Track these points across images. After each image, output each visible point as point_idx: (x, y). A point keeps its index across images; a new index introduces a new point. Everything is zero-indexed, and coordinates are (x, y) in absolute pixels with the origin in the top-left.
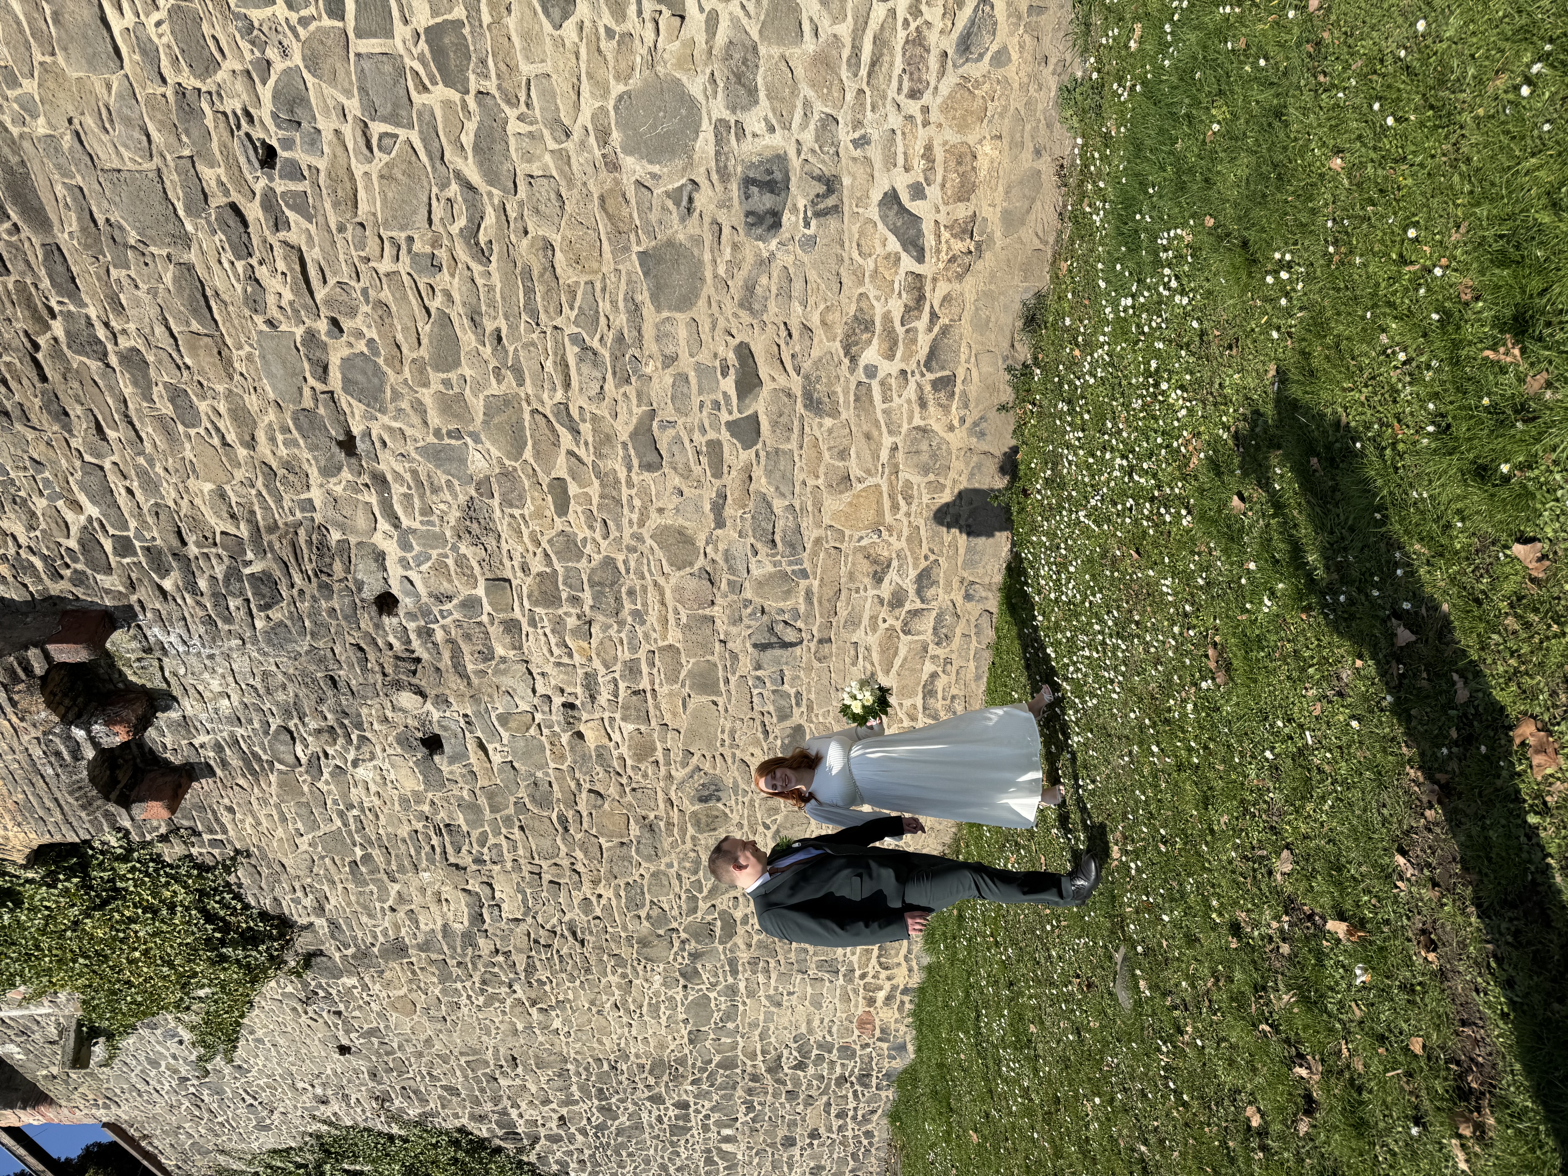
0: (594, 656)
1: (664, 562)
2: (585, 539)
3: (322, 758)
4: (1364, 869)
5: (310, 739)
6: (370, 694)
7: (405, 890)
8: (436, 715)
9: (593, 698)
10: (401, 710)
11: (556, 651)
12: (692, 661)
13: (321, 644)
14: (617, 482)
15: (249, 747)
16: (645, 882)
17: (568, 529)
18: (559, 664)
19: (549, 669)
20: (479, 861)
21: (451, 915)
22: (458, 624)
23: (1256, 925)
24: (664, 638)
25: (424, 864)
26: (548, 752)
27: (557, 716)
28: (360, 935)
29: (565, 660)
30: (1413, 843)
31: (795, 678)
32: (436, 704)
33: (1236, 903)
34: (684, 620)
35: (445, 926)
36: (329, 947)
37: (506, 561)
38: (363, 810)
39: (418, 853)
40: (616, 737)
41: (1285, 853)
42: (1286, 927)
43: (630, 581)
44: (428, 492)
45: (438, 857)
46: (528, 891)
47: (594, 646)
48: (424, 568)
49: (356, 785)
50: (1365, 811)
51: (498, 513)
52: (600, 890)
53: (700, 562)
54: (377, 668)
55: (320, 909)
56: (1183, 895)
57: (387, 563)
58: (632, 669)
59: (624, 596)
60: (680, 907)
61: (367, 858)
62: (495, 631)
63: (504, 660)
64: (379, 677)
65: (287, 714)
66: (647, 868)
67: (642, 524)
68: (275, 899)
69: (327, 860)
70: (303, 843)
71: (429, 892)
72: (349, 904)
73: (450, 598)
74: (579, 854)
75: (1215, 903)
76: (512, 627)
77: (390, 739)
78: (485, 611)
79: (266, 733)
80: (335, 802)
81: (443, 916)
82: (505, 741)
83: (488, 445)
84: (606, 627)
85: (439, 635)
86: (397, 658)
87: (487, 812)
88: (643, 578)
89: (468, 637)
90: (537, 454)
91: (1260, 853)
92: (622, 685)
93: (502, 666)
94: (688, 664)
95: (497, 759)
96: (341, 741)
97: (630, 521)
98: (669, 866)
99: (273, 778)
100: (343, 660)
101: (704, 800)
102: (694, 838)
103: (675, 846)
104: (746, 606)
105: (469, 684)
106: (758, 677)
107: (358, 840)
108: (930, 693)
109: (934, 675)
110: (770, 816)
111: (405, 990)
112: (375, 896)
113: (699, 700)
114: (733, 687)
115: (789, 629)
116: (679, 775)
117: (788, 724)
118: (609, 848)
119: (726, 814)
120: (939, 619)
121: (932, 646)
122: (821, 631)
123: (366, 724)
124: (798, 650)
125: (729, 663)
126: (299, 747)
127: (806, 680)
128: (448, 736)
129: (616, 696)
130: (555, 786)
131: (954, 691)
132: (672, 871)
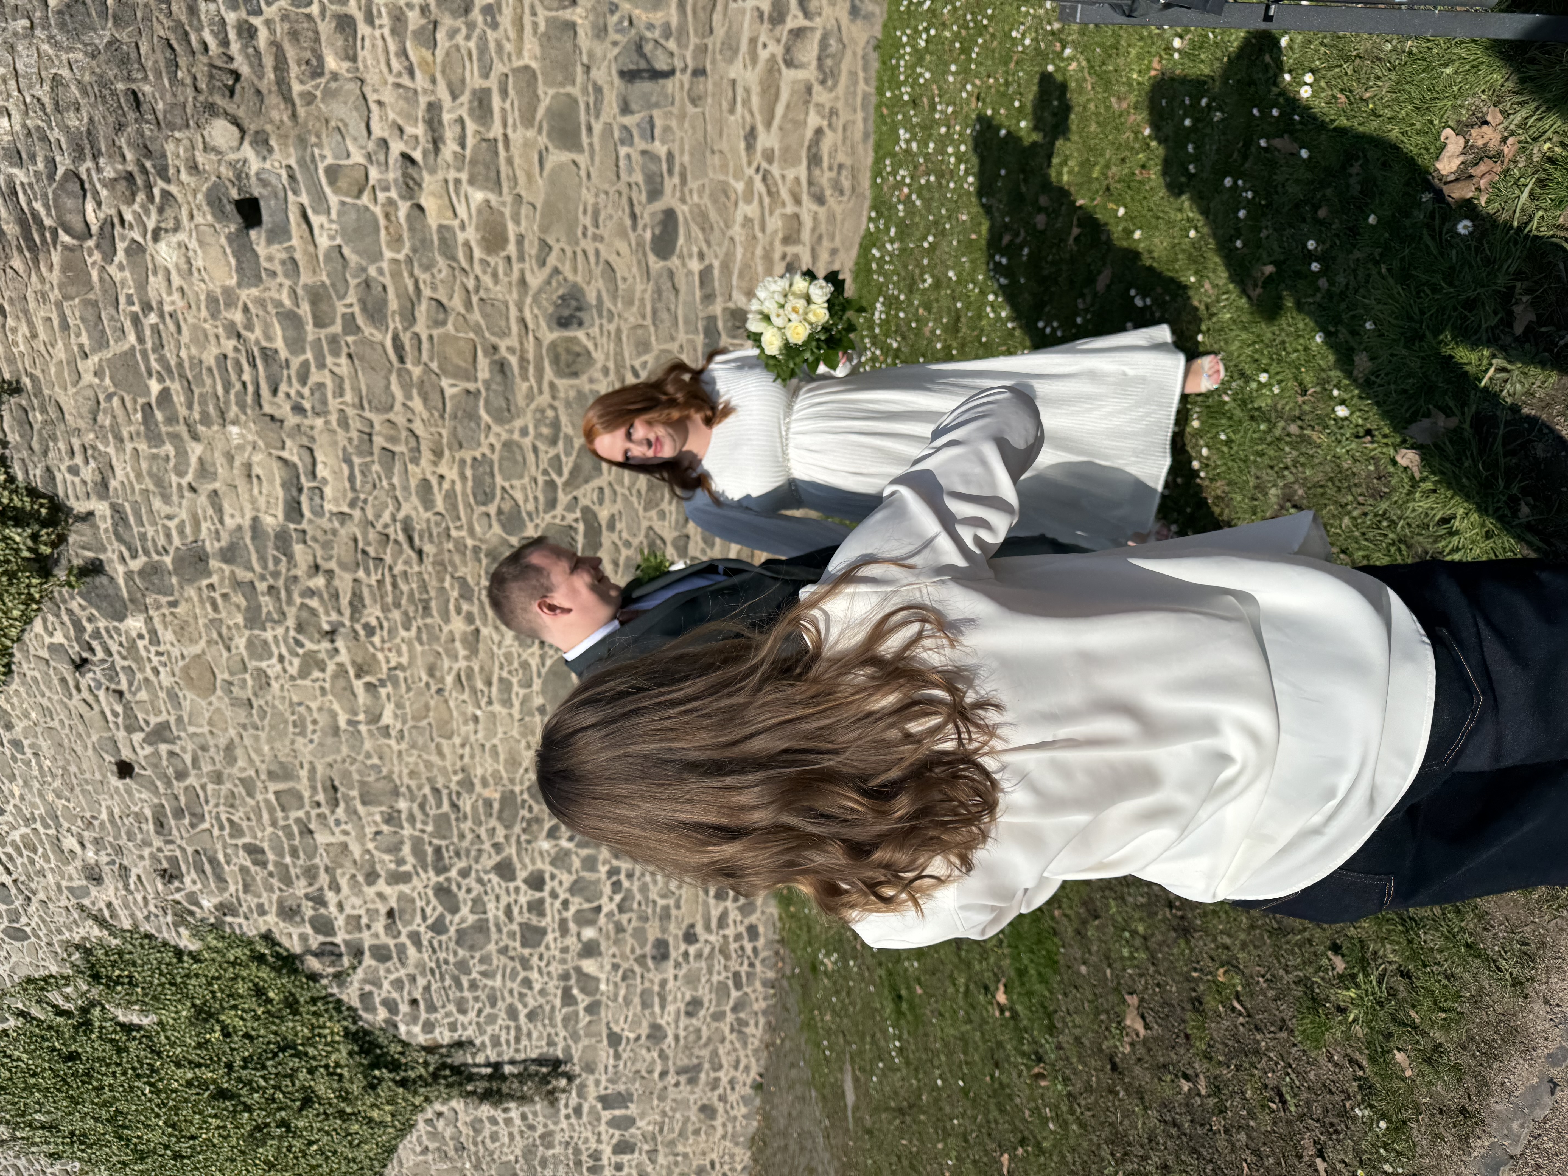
0: (439, 76)
3: (118, 227)
5: (104, 193)
6: (179, 121)
7: (208, 458)
8: (255, 165)
9: (436, 145)
10: (214, 149)
11: (395, 65)
12: (551, 92)
13: (123, 36)
15: (29, 203)
16: (495, 457)
18: (398, 86)
19: (388, 96)
20: (298, 409)
21: (262, 502)
22: (284, 14)
24: (520, 53)
25: (234, 410)
26: (383, 233)
27: (394, 175)
28: (150, 534)
29: (406, 81)
31: (667, 129)
32: (254, 143)
35: (255, 519)
36: (111, 555)
38: (162, 316)
39: (227, 391)
40: (463, 211)
45: (249, 399)
46: (357, 460)
47: (439, 60)
49: (155, 273)
52: (443, 469)
54: (188, 81)
55: (102, 488)
58: (482, 101)
61: (165, 396)
62: (325, 28)
63: (335, 77)
64: (190, 92)
65: (79, 154)
66: (498, 434)
68: (48, 469)
69: (116, 401)
70: (87, 367)
71: (237, 463)
72: (139, 476)
74: (417, 403)
76: (346, 25)
77: (200, 196)
79: (51, 177)
80: (129, 297)
81: (253, 501)
82: (334, 215)
84: (453, 33)
85: (263, 35)
86: (212, 66)
87: (309, 327)
89: (294, 35)
92: (470, 129)
93: (333, 85)
94: (546, 95)
95: (323, 242)
96: (141, 197)
98: (524, 432)
99: (56, 257)
100: (149, 64)
101: (563, 323)
102: (552, 385)
103: (530, 397)
104: (612, 12)
105: (294, 116)
106: (625, 128)
107: (155, 366)
108: (814, 160)
109: (819, 132)
110: (639, 354)
111: (203, 643)
112: (172, 463)
113: (558, 157)
114: (596, 140)
115: (659, 51)
116: (535, 280)
117: (659, 206)
118: (453, 397)
119: (589, 353)
120: (824, 44)
121: (817, 88)
122: (695, 58)
123: (171, 171)
124: (670, 85)
125: (591, 101)
126: (90, 206)
127: (678, 134)
128: (267, 199)
129: (463, 145)
130: (391, 290)
131: (841, 157)
132: (527, 442)
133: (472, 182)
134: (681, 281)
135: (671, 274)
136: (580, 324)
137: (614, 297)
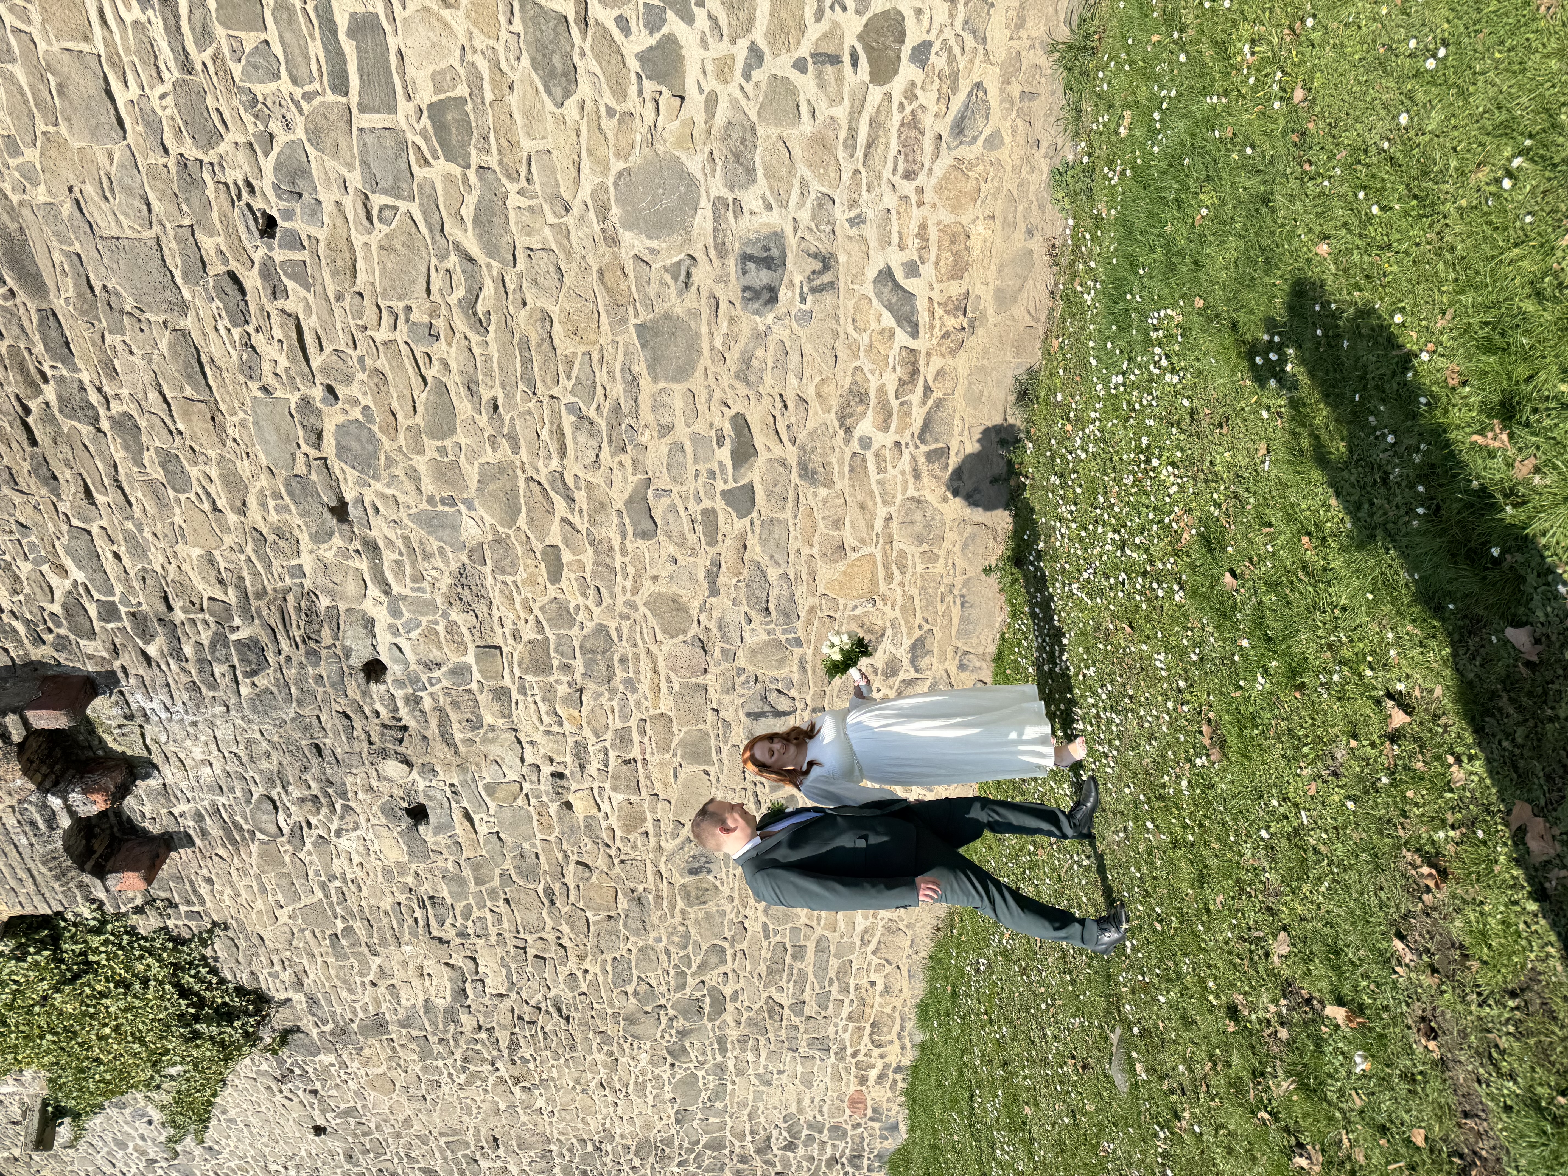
0: (584, 725)
1: (657, 630)
2: (578, 607)
3: (305, 828)
4: (1362, 952)
5: (293, 808)
6: (355, 763)
7: (386, 964)
8: (422, 784)
9: (582, 767)
10: (387, 779)
11: (546, 719)
12: (684, 729)
13: (306, 712)
14: (611, 549)
15: (230, 815)
16: (633, 957)
17: (560, 596)
18: (548, 733)
19: (538, 737)
20: (462, 935)
21: (433, 991)
22: (447, 691)
23: (1254, 1008)
24: (656, 706)
25: (407, 937)
26: (535, 823)
27: (546, 785)
28: (339, 1011)
29: (555, 728)
30: (1411, 927)
32: (422, 773)
33: (1233, 985)
34: (676, 688)
35: (427, 1001)
36: (307, 1023)
37: (497, 628)
38: (345, 881)
39: (401, 926)
40: (606, 807)
41: (1282, 935)
42: (1284, 1010)
43: (622, 648)
44: (420, 559)
45: (421, 930)
46: (513, 966)
47: (584, 714)
48: (414, 635)
49: (339, 855)
50: (1362, 893)
51: (490, 580)
52: (587, 965)
53: (694, 630)
54: (363, 737)
55: (299, 984)
56: (1179, 976)
57: (377, 630)
58: (623, 737)
59: (616, 664)
60: (668, 983)
61: (348, 931)
62: (483, 699)
63: (492, 728)
64: (365, 745)
65: (271, 782)
66: (635, 942)
67: (635, 591)
68: (252, 973)
69: (307, 933)
70: (283, 915)
71: (411, 966)
72: (329, 978)
73: (439, 665)
74: (565, 928)
75: (1211, 984)
76: (501, 694)
77: (375, 808)
78: (474, 679)
79: (249, 802)
80: (317, 873)
81: (425, 991)
82: (492, 812)
83: (482, 512)
84: (597, 696)
85: (427, 704)
86: (384, 726)
87: (472, 884)
88: (636, 646)
89: (456, 705)
90: (531, 521)
91: (1256, 934)
92: (612, 754)
93: (490, 735)
94: (680, 733)
95: (483, 829)
96: (324, 810)
97: (624, 588)
98: (658, 940)
99: (254, 849)
100: (329, 728)
101: (694, 871)
102: (683, 911)
103: (663, 919)
104: (739, 675)
105: (456, 753)
107: (340, 912)
111: (384, 1067)
112: (356, 970)
113: (691, 769)
114: (724, 758)
115: (782, 698)
116: (669, 847)
118: (596, 923)
119: (716, 888)
122: (814, 702)
123: (350, 793)
125: (721, 732)
126: (281, 816)
128: (434, 807)
129: (606, 765)
130: (542, 858)
132: (660, 947)
133: (614, 789)
136: (709, 871)
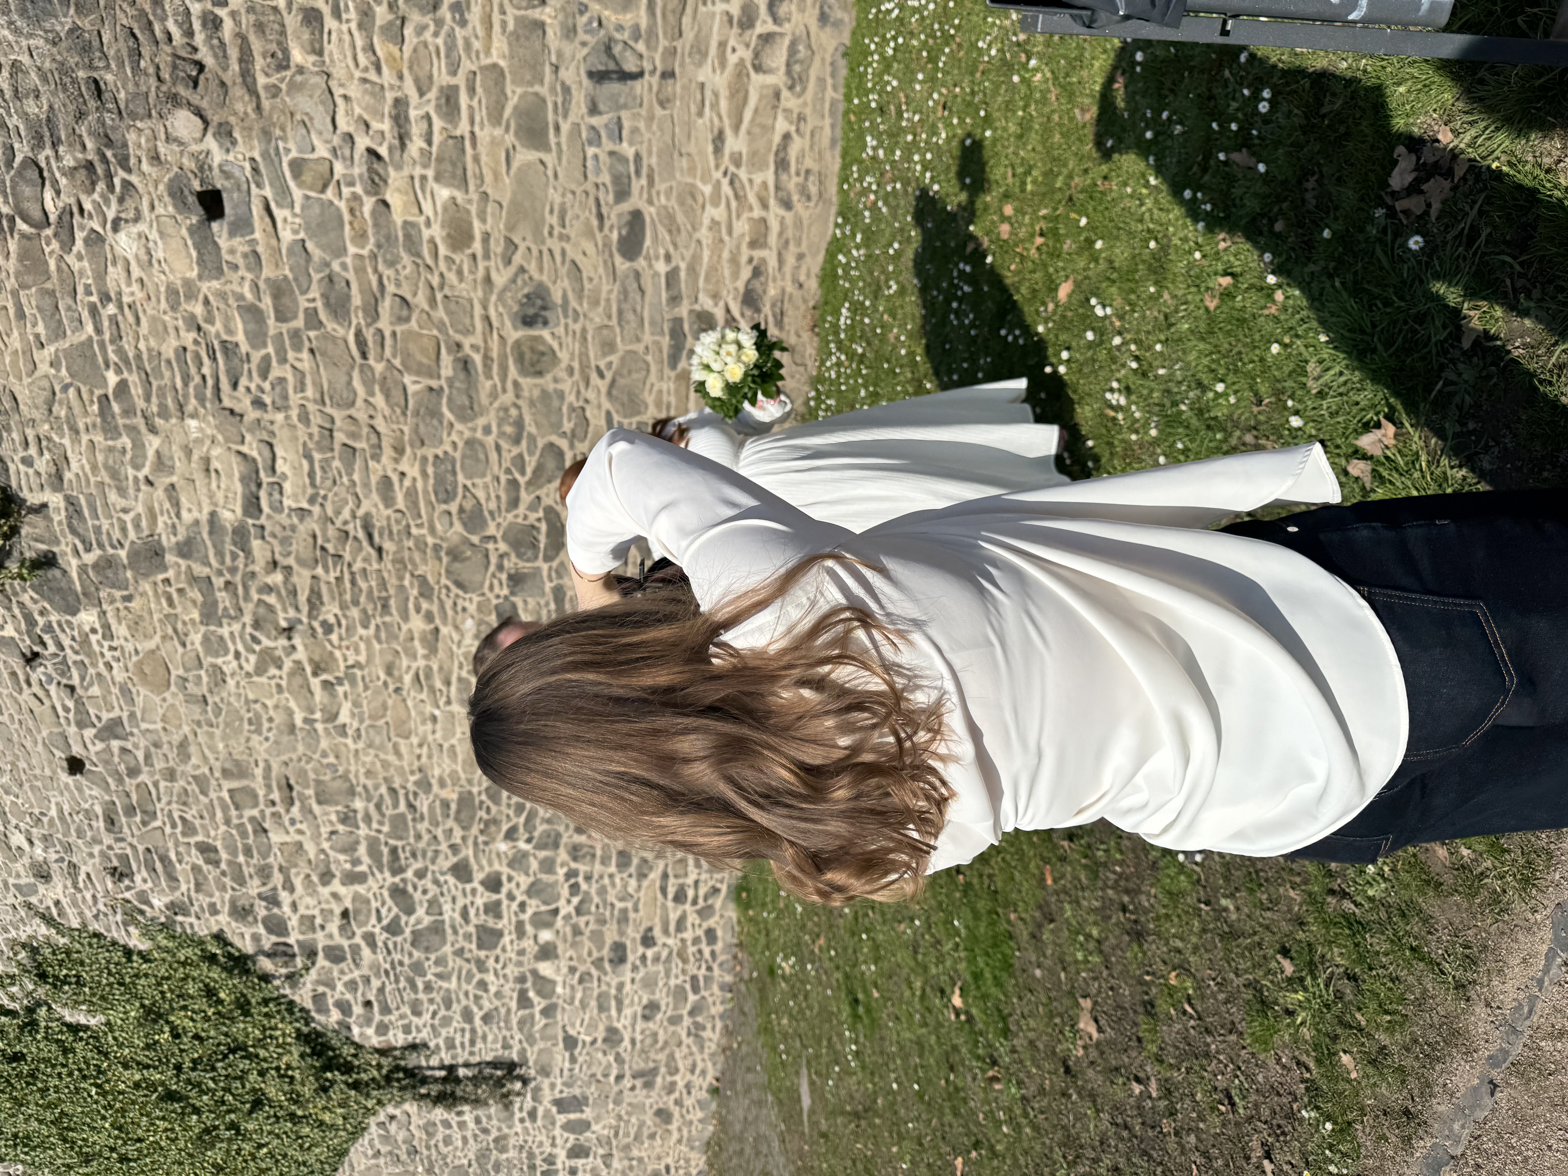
0: (406, 72)
3: (77, 216)
5: (63, 181)
6: (141, 111)
7: (165, 451)
8: (218, 157)
9: (402, 141)
10: (176, 140)
12: (519, 91)
13: (86, 23)
16: (458, 455)
18: (365, 80)
19: (354, 91)
20: (258, 403)
21: (220, 496)
24: (488, 52)
25: (193, 403)
26: (347, 227)
27: (359, 170)
28: (105, 527)
29: (372, 76)
31: (635, 130)
32: (218, 135)
35: (213, 514)
36: (64, 549)
38: (120, 307)
39: (186, 384)
40: (428, 207)
45: (209, 392)
46: (317, 456)
47: (406, 55)
49: (114, 263)
52: (404, 466)
54: (151, 70)
55: (57, 480)
58: (449, 99)
60: (498, 497)
61: (122, 387)
62: (292, 21)
63: (301, 70)
64: (153, 82)
65: (38, 142)
66: (461, 431)
68: (1, 460)
69: (72, 391)
70: (43, 357)
71: (195, 457)
72: (94, 468)
74: (379, 400)
77: (161, 187)
79: (9, 164)
80: (87, 287)
81: (211, 496)
82: (298, 210)
84: (421, 29)
85: (228, 27)
86: (176, 56)
87: (271, 321)
89: (260, 27)
92: (437, 126)
93: (299, 78)
94: (514, 94)
95: (287, 236)
96: (101, 186)
98: (487, 430)
99: (13, 245)
100: (111, 53)
101: (528, 321)
102: (516, 384)
103: (494, 395)
104: (581, 13)
105: (258, 108)
106: (593, 128)
107: (113, 357)
108: (782, 164)
109: (787, 137)
110: (604, 355)
111: (157, 639)
112: (128, 456)
113: (525, 156)
114: (564, 139)
115: (628, 53)
116: (500, 279)
117: (626, 207)
118: (416, 393)
119: (553, 352)
120: (792, 50)
121: (785, 93)
122: (664, 60)
123: (133, 161)
124: (638, 86)
125: (560, 100)
126: (48, 194)
127: (647, 136)
128: (230, 191)
129: (429, 142)
130: (354, 286)
131: (809, 163)
132: (490, 440)
133: (438, 178)
134: (647, 282)
135: (637, 275)
136: (545, 323)
137: (580, 298)
